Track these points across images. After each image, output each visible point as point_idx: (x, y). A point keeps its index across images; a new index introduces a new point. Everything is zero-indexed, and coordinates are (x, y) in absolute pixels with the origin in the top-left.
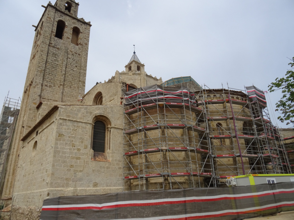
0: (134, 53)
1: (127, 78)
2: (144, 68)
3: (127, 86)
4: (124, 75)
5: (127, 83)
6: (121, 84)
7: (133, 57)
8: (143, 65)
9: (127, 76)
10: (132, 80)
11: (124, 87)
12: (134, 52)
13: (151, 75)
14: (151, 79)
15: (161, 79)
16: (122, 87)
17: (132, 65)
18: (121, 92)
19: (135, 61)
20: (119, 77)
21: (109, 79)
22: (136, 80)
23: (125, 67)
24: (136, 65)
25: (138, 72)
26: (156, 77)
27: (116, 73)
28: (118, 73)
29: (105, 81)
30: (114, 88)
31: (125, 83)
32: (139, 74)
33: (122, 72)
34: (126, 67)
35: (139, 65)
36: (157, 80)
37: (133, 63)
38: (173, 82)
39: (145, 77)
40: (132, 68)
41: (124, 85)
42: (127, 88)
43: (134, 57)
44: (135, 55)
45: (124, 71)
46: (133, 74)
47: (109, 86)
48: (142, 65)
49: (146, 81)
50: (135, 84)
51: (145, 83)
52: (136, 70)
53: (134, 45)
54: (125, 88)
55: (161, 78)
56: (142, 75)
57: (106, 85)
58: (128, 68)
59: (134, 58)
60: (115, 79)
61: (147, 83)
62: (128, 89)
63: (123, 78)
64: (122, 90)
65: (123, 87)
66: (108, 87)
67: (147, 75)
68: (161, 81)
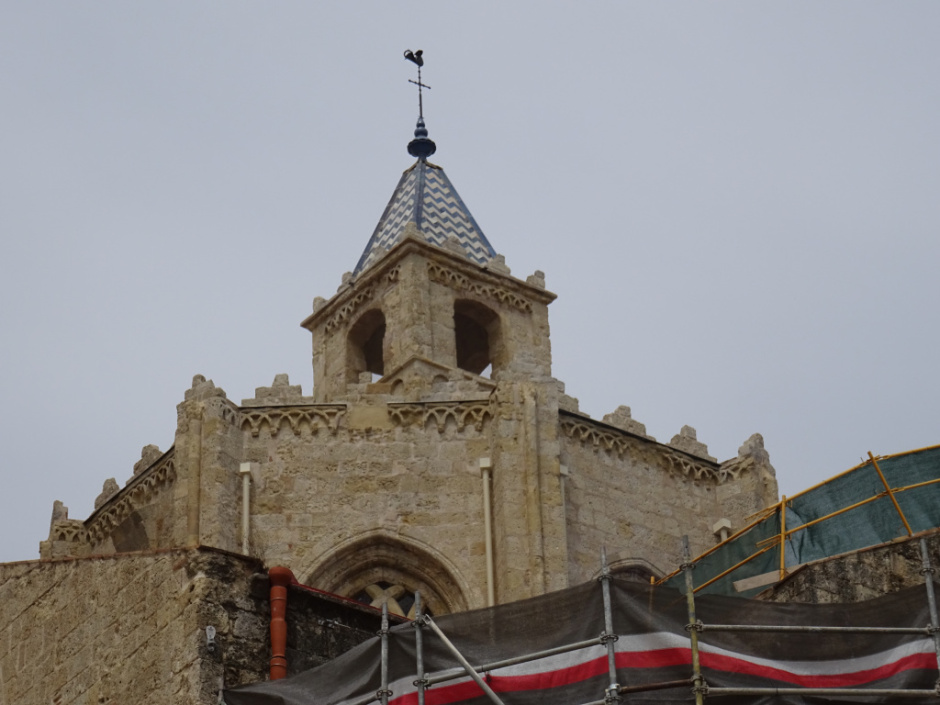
0: (422, 147)
1: (331, 466)
2: (544, 328)
3: (278, 593)
4: (286, 435)
5: (273, 561)
6: (200, 575)
7: (408, 199)
8: (534, 296)
9: (318, 445)
10: (385, 484)
11: (230, 607)
12: (421, 130)
13: (625, 411)
14: (624, 466)
15: (755, 458)
16: (205, 619)
17: (396, 302)
18: (193, 675)
19: (424, 250)
20: (228, 459)
21: (110, 484)
22: (431, 482)
23: (306, 325)
24: (444, 300)
25: (458, 388)
26: (688, 434)
27: (188, 413)
28: (214, 413)
29: (59, 512)
30: (116, 626)
31: (253, 563)
32: (477, 414)
33: (261, 392)
34: (320, 320)
35: (478, 294)
36: (707, 471)
37: (410, 271)
38: (881, 512)
39: (552, 448)
40: (398, 342)
41: (238, 591)
42: (278, 621)
43: (420, 196)
44: (424, 166)
45: (282, 380)
46: (402, 416)
47: (64, 596)
48: (519, 286)
49: (569, 490)
50: (422, 537)
51: (557, 515)
52: (448, 360)
53: (416, 58)
54: (243, 626)
55: (758, 440)
56: (505, 428)
57: (32, 595)
58: (340, 339)
59: (419, 219)
60: (182, 490)
61: (585, 517)
62: (291, 631)
63: (279, 465)
64: (212, 653)
65: (223, 617)
66: (46, 612)
67: (572, 422)
68: (766, 487)
